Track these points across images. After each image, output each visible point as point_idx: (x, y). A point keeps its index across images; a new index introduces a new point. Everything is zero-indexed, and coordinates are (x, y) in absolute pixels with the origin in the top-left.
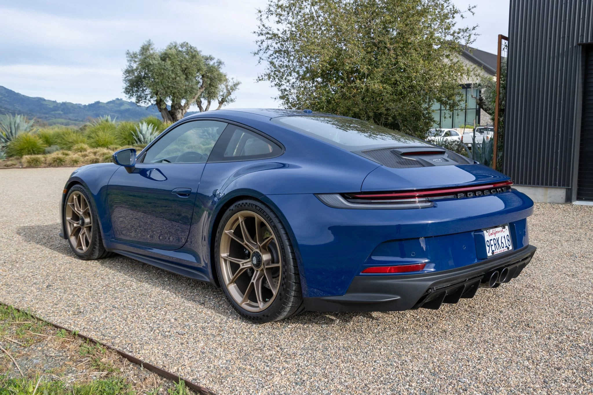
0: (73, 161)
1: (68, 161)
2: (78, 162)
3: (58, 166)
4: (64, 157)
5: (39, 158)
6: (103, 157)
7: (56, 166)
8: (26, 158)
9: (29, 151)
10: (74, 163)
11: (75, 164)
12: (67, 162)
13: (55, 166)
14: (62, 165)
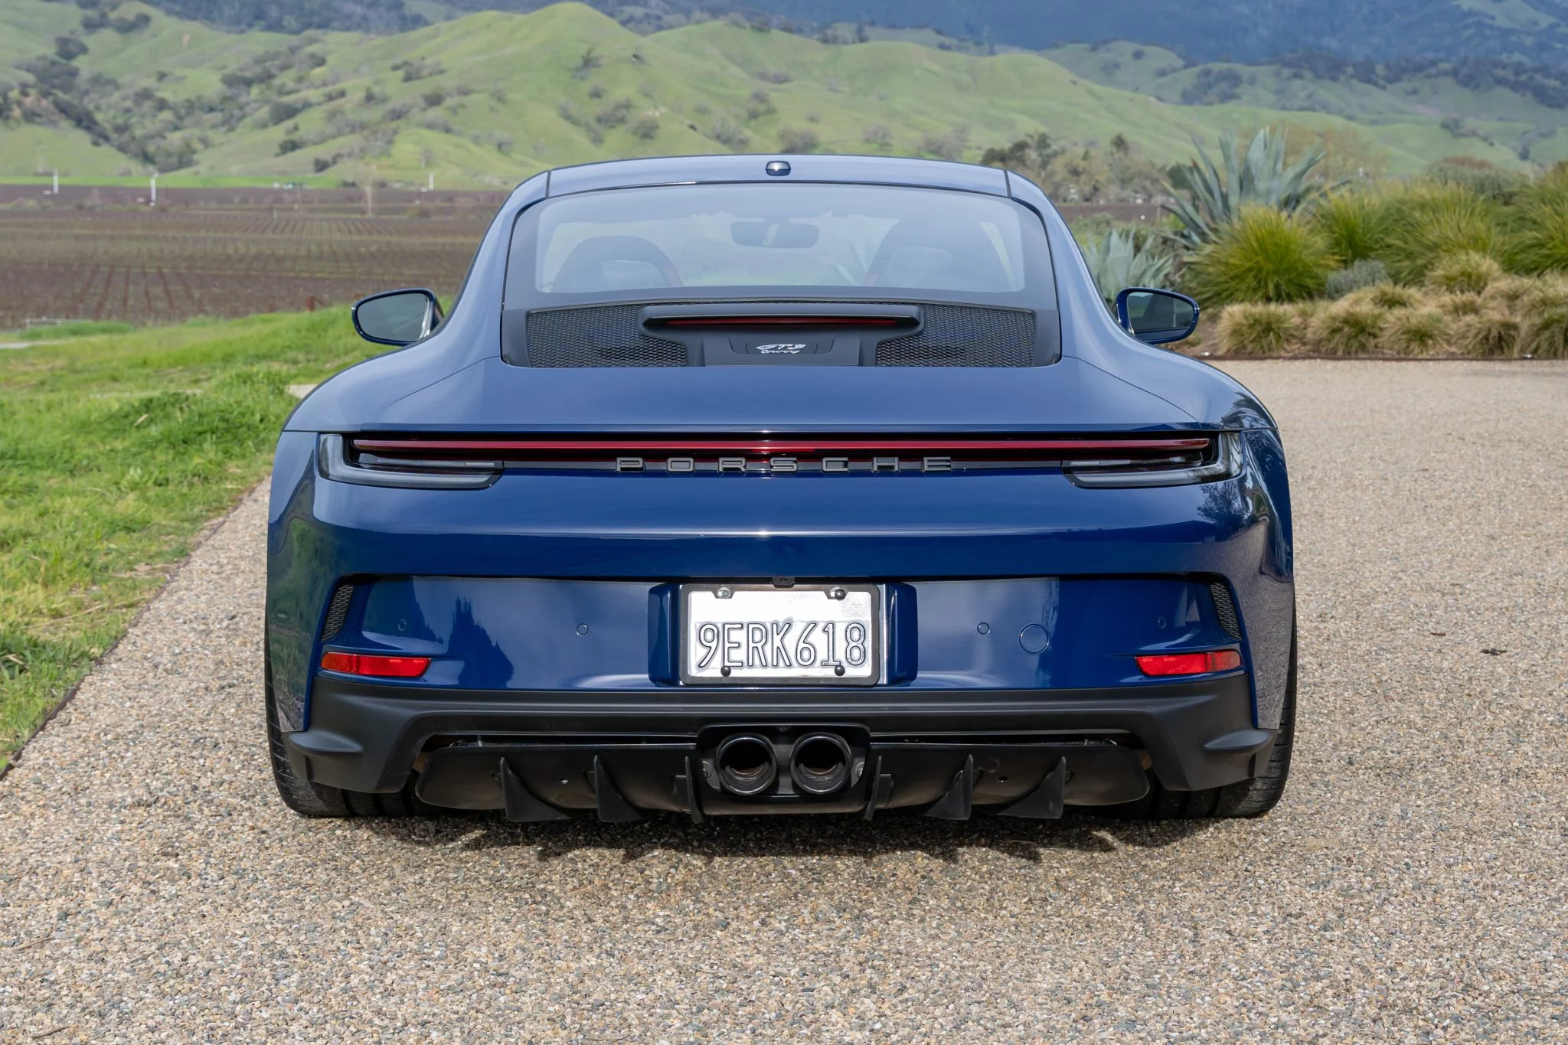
0: (1408, 332)
1: (1387, 334)
2: (1431, 337)
3: (1348, 355)
4: (1379, 316)
5: (1279, 319)
6: (1541, 314)
7: (1340, 353)
8: (1231, 315)
9: (1261, 283)
10: (1409, 341)
11: (1415, 347)
12: (1384, 338)
13: (1331, 355)
14: (1363, 347)
